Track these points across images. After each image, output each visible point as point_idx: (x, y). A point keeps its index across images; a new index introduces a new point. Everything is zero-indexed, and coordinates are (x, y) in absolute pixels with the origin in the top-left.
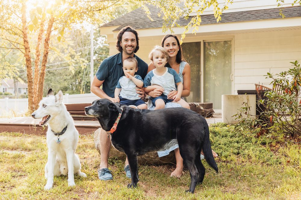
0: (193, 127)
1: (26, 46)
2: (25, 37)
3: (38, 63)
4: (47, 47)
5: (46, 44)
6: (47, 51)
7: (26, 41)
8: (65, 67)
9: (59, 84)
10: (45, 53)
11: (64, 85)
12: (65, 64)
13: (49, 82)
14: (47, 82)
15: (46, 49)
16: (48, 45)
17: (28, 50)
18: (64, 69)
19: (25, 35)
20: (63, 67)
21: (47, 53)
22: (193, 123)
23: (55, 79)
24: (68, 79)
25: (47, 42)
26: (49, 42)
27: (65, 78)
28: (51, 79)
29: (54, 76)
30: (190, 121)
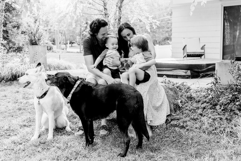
0: (127, 102)
1: (106, 13)
2: (105, 6)
3: (115, 25)
4: (120, 13)
5: (120, 11)
6: (120, 16)
7: (106, 9)
8: (167, 21)
9: (162, 35)
10: (119, 18)
11: (166, 35)
12: (167, 19)
13: (155, 33)
14: (153, 33)
15: (119, 15)
16: (121, 11)
17: (107, 16)
18: (166, 23)
19: (105, 4)
20: (165, 21)
21: (120, 18)
22: (127, 98)
23: (159, 31)
24: (169, 31)
25: (120, 9)
26: (122, 9)
27: (166, 30)
28: (156, 31)
29: (158, 28)
30: (125, 96)
